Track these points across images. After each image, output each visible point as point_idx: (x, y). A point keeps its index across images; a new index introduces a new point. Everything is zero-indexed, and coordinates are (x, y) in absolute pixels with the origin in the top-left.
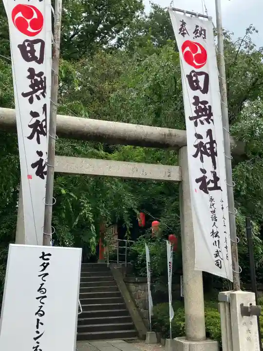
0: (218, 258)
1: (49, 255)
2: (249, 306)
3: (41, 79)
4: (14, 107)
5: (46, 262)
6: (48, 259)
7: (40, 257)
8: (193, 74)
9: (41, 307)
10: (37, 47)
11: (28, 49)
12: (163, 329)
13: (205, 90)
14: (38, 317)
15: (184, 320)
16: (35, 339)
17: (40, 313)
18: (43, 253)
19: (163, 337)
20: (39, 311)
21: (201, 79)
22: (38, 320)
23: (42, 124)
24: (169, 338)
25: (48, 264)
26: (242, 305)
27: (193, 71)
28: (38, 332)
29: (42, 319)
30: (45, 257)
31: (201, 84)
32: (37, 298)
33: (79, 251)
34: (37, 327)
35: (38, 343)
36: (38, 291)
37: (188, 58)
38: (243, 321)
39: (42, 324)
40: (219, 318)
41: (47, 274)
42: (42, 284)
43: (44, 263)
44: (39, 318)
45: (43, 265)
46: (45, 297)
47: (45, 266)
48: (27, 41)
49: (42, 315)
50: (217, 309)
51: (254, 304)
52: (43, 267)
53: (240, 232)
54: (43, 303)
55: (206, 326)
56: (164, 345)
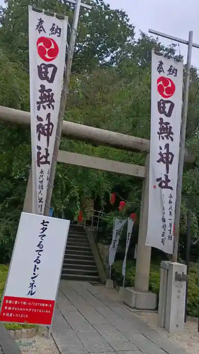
0: (163, 238)
1: (48, 222)
2: (181, 274)
3: (49, 94)
4: (30, 112)
5: (45, 227)
6: (46, 225)
7: (41, 224)
8: (161, 102)
9: (39, 257)
10: (50, 70)
11: (43, 70)
12: (119, 279)
13: (169, 115)
14: (35, 263)
15: (134, 276)
16: (32, 278)
17: (37, 261)
18: (44, 221)
19: (118, 285)
20: (37, 260)
21: (168, 106)
22: (35, 266)
23: (44, 127)
24: (122, 286)
25: (46, 228)
26: (176, 273)
27: (162, 100)
28: (34, 274)
29: (38, 266)
30: (45, 224)
31: (167, 110)
32: (36, 251)
33: (68, 222)
34: (35, 271)
35: (34, 281)
36: (38, 246)
37: (160, 89)
38: (176, 284)
39: (38, 269)
40: (159, 278)
41: (44, 236)
42: (41, 242)
43: (44, 228)
44: (37, 264)
45: (43, 229)
46: (42, 251)
47: (44, 230)
48: (43, 64)
49: (38, 263)
50: (159, 271)
51: (185, 273)
52: (42, 231)
53: (182, 219)
54: (40, 255)
55: (150, 282)
56: (118, 290)
